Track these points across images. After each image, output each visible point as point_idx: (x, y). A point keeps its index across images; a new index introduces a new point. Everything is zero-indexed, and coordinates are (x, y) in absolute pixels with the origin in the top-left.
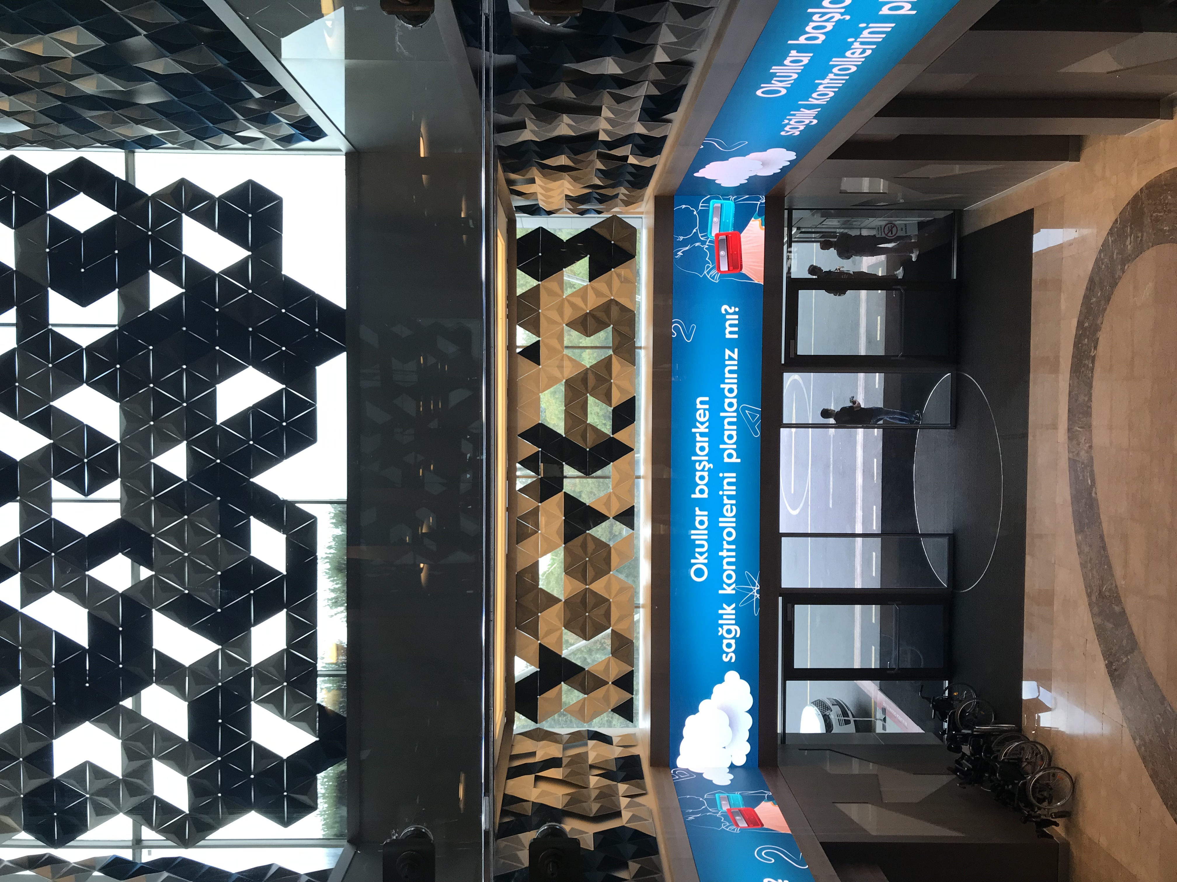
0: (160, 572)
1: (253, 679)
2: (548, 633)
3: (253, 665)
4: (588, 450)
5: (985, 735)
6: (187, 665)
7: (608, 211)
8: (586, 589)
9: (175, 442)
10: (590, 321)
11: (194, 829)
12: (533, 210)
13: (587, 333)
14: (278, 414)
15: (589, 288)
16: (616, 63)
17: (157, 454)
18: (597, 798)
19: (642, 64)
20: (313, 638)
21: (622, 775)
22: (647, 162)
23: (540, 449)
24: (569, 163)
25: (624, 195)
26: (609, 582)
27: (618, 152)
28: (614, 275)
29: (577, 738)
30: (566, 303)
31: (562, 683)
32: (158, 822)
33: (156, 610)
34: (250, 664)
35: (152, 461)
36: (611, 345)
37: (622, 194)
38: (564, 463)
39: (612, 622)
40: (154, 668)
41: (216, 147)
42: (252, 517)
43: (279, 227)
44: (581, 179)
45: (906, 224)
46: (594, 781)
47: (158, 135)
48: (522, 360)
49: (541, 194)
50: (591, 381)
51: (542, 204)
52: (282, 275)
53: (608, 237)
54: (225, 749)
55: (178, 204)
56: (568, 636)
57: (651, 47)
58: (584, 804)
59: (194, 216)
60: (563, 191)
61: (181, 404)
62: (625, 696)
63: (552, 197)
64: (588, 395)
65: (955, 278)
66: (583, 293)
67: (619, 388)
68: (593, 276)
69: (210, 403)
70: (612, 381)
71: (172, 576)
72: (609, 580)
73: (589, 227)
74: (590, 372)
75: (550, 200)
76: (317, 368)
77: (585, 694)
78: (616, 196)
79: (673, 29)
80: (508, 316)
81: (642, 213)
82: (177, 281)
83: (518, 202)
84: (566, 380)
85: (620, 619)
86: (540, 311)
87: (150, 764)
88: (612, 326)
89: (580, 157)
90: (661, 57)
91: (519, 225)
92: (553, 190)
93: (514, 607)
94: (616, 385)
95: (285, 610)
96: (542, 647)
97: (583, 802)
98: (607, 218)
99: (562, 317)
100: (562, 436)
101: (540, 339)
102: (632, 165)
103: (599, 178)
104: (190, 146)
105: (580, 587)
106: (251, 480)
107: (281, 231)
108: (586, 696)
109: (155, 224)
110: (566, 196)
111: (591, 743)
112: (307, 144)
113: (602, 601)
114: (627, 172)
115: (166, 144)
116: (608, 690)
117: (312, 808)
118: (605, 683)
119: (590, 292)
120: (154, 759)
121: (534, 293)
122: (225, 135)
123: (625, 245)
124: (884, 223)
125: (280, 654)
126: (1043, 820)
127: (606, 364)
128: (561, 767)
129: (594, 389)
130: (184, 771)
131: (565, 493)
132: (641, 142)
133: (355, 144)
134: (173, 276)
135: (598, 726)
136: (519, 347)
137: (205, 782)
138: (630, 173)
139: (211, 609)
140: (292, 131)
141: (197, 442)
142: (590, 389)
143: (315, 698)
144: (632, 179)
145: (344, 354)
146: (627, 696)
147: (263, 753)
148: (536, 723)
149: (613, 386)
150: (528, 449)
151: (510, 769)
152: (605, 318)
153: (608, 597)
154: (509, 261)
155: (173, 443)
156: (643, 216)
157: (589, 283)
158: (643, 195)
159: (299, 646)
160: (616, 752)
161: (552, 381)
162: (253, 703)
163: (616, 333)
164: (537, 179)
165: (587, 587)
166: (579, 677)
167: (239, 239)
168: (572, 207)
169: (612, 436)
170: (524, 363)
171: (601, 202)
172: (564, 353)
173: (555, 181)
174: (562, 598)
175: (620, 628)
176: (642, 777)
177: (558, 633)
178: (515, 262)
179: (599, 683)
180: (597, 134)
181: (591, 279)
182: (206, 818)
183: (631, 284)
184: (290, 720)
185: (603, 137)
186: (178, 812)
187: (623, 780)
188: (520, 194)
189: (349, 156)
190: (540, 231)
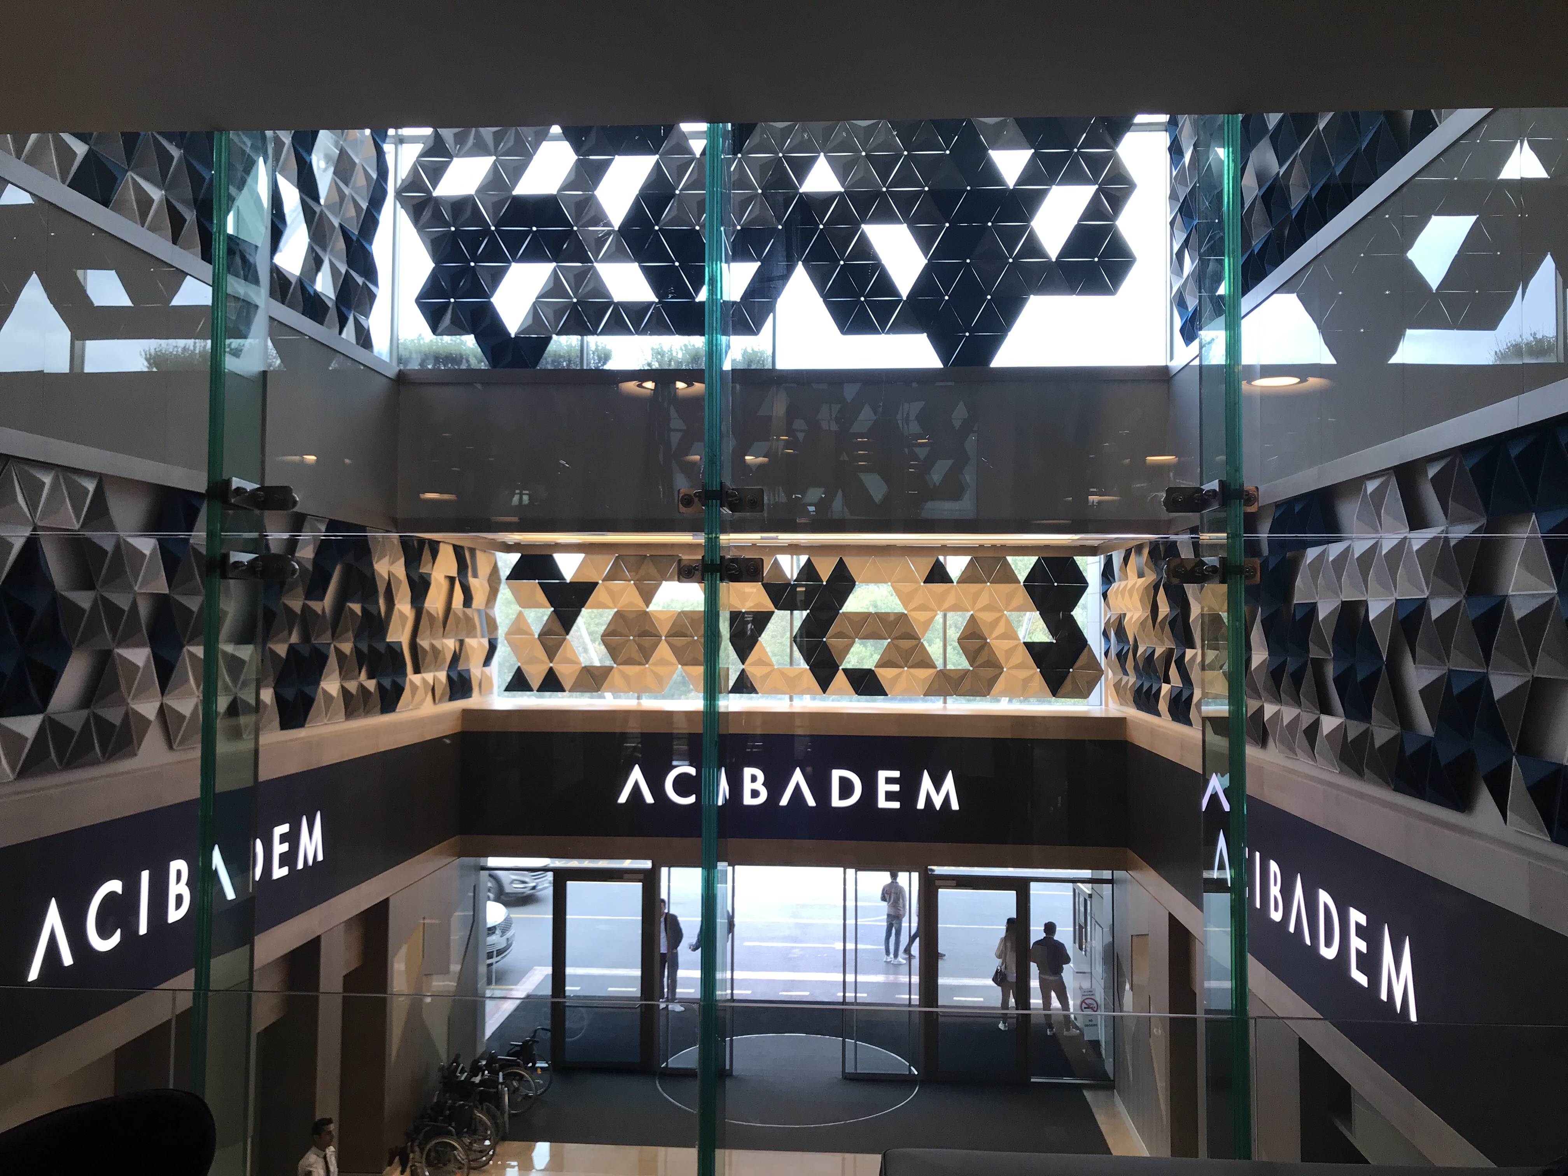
0: (700, 162)
1: (580, 264)
2: (611, 593)
3: (595, 264)
4: (824, 639)
5: (499, 1097)
6: (596, 193)
7: (1108, 664)
8: (661, 637)
9: (842, 179)
10: (978, 642)
11: (415, 202)
12: (1107, 575)
13: (963, 639)
14: (873, 293)
15: (1015, 642)
16: (1262, 663)
17: (830, 160)
18: (433, 646)
19: (1261, 691)
20: (625, 331)
21: (455, 677)
22: (1163, 706)
23: (825, 583)
24: (1161, 617)
25: (1127, 682)
26: (669, 664)
27: (1173, 671)
28: (1031, 672)
29: (492, 625)
30: (998, 615)
31: (552, 609)
32: (426, 163)
33: (658, 160)
34: (596, 261)
35: (822, 154)
36: (948, 667)
37: (1128, 680)
38: (808, 611)
39: (622, 667)
40: (591, 157)
41: (1172, 223)
42: (759, 263)
43: (1082, 293)
44: (1144, 630)
45: (1096, 1025)
46: (450, 644)
47: (1184, 163)
48: (931, 562)
49: (1126, 586)
50: (906, 644)
51: (1115, 586)
52: (1029, 295)
53: (1079, 663)
54: (503, 234)
55: (1107, 181)
56: (608, 615)
57: (1278, 700)
58: (429, 631)
59: (1095, 199)
60: (1130, 610)
61: (884, 186)
62: (535, 683)
63: (1123, 598)
64: (889, 640)
65: (1032, 1080)
66: (1010, 634)
67: (898, 676)
68: (1030, 646)
69: (885, 216)
70: (906, 669)
71: (695, 177)
72: (672, 664)
73: (1089, 642)
74: (915, 642)
75: (1119, 596)
76: (925, 334)
77: (539, 635)
78: (1126, 673)
79: (1296, 719)
80: (981, 546)
81: (1107, 705)
82: (1021, 181)
83: (1117, 558)
84: (906, 614)
85: (626, 677)
86: (988, 584)
87: (489, 154)
88: (971, 669)
89: (1167, 628)
90: (1270, 710)
91: (1090, 559)
92: (1131, 598)
93: (641, 553)
94: (900, 674)
95: (657, 300)
96: (595, 584)
97: (431, 631)
98: (1100, 664)
99: (983, 609)
100: (841, 609)
101: (955, 584)
102: (1159, 690)
103: (1145, 651)
104: (1173, 196)
105: (664, 630)
106: (800, 263)
107: (1080, 293)
108: (536, 636)
109: (1086, 157)
110: (1125, 615)
111: (485, 642)
112: (1178, 323)
113: (646, 654)
114: (1152, 685)
115: (1175, 169)
116: (543, 662)
117: (435, 329)
118: (551, 659)
119: (1010, 643)
120: (494, 158)
121: (1009, 577)
122: (1185, 236)
123: (1068, 684)
124: (1098, 1000)
125: (607, 295)
126: (408, 1156)
127: (926, 662)
128: (464, 607)
129: (897, 647)
130: (482, 190)
131: (773, 612)
132: (1185, 695)
133: (1177, 377)
134: (1029, 175)
135: (502, 650)
136: (945, 559)
137: (468, 213)
138: (1151, 687)
139: (657, 221)
140: (1191, 309)
141: (842, 204)
142: (897, 642)
143: (559, 334)
144: (1144, 690)
145: (940, 366)
146: (535, 684)
147: (497, 277)
148: (507, 579)
149: (901, 670)
150: (825, 569)
151: (462, 548)
152: (979, 661)
153: (650, 662)
154: (1047, 547)
155: (842, 177)
156: (1103, 707)
157: (1022, 641)
158: (1127, 705)
159: (616, 315)
160: (476, 671)
161: (904, 598)
162: (554, 264)
163: (962, 673)
164: (1143, 579)
165: (663, 638)
166: (558, 627)
167: (1069, 249)
168: (1112, 621)
169: (841, 668)
170: (927, 565)
171: (1119, 655)
172: (939, 612)
173: (1140, 601)
174: (652, 608)
175: (616, 677)
176: (451, 699)
177: (611, 604)
178: (1045, 555)
179: (551, 652)
180: (1193, 647)
181: (1026, 644)
182: (427, 214)
183: (1021, 691)
184: (534, 305)
185: (1189, 653)
186: (435, 184)
187: (449, 677)
188: (1126, 560)
189: (1165, 370)
190: (1081, 584)
